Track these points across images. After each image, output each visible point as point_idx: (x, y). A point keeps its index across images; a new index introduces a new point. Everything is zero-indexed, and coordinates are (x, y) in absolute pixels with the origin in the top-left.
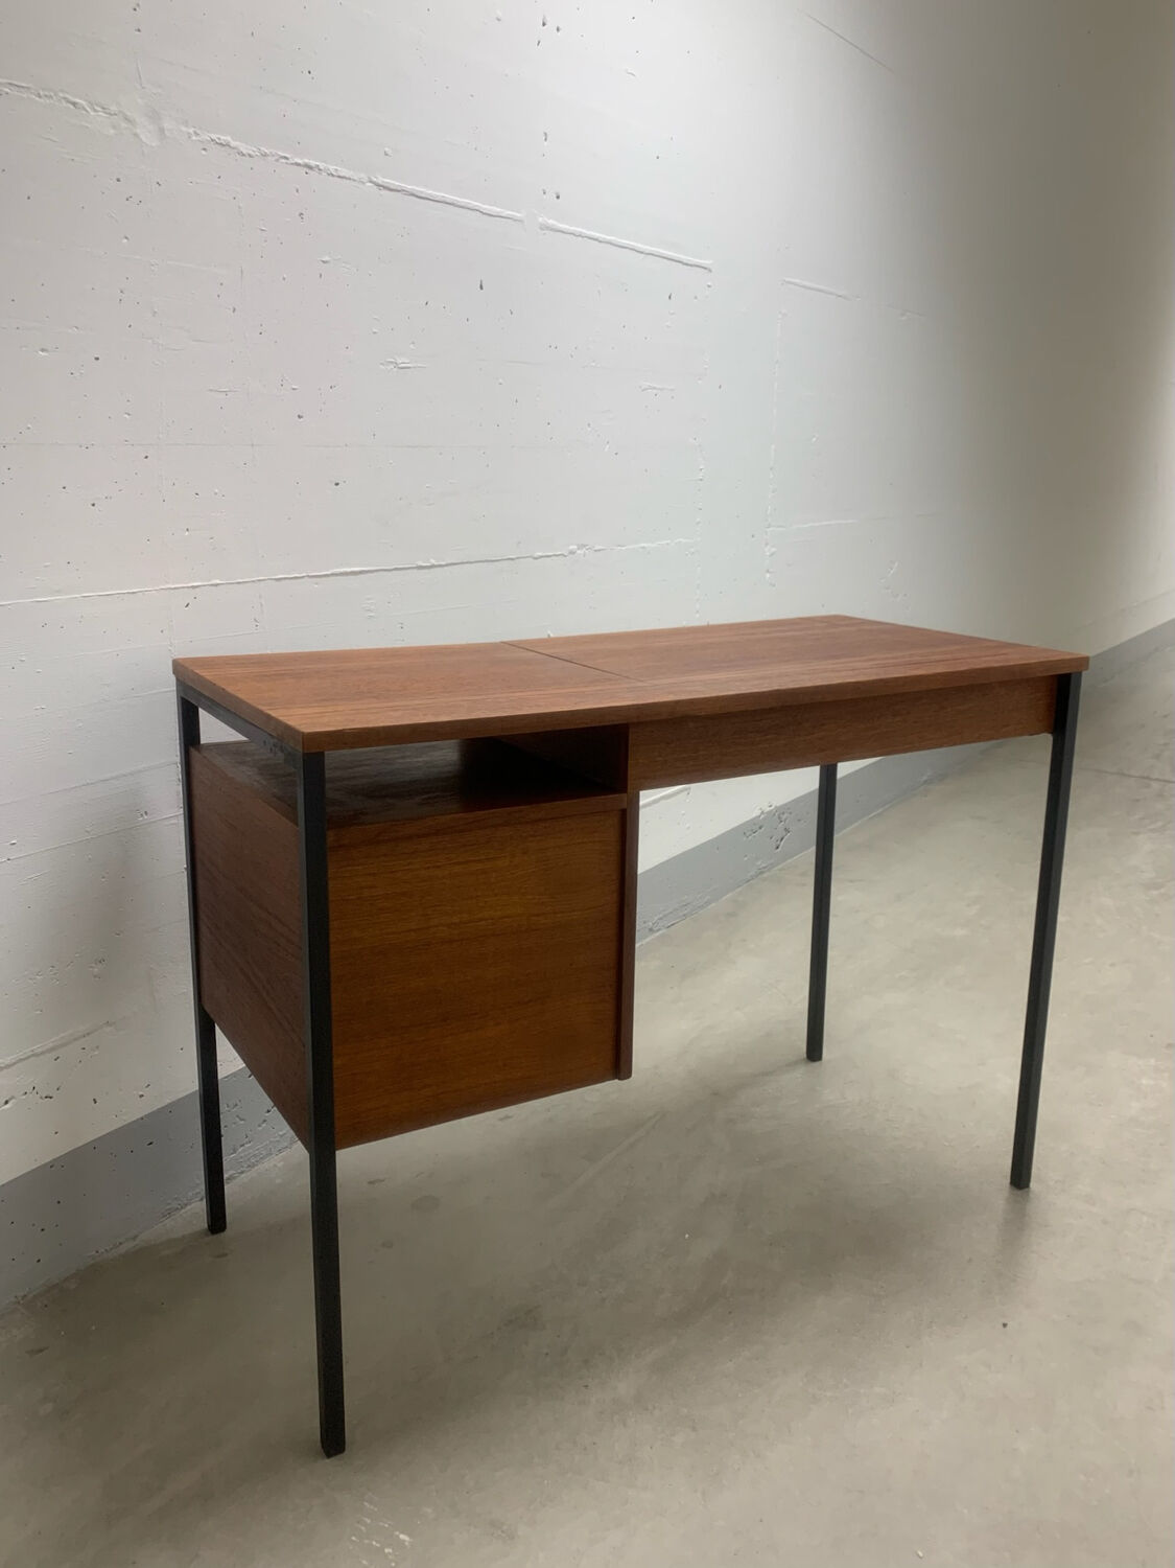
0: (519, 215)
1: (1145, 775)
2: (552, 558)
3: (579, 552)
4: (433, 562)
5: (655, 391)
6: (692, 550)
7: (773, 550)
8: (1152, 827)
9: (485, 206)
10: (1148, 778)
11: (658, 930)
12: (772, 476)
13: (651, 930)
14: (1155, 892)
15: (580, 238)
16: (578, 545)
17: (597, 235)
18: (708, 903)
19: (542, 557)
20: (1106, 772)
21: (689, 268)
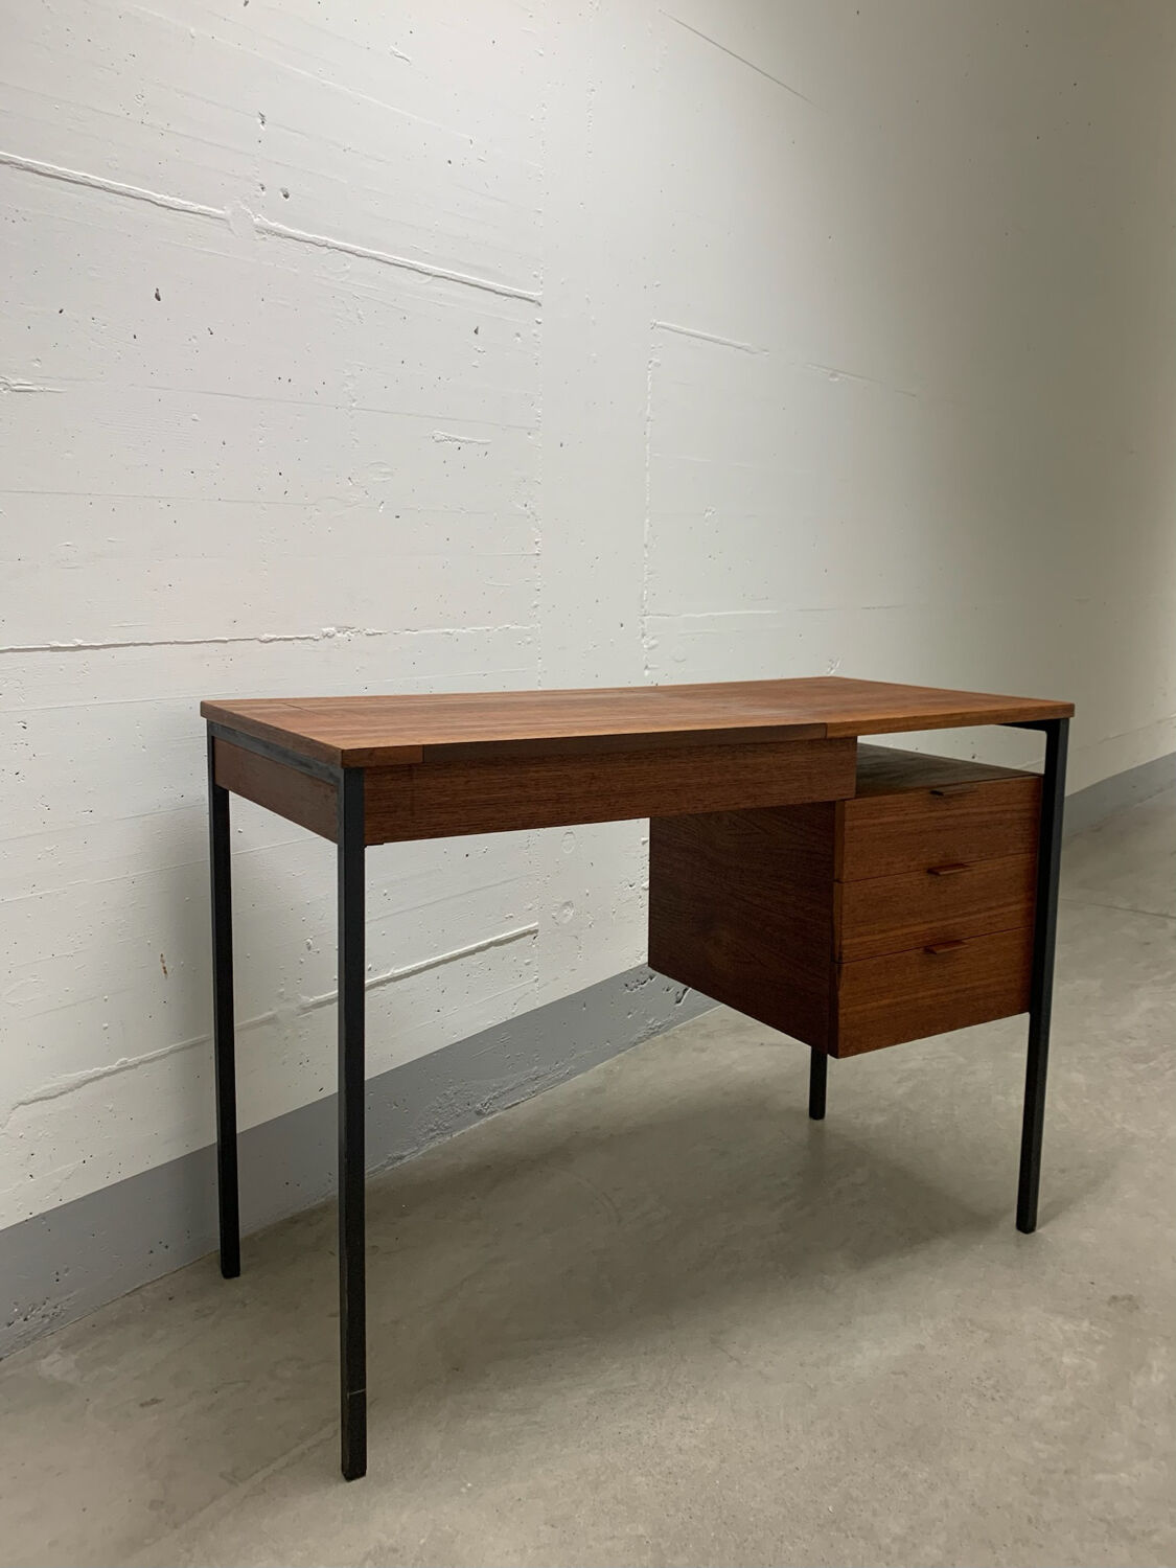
0: (220, 212)
1: (1164, 912)
2: (294, 641)
3: (339, 635)
4: (80, 642)
5: (458, 444)
6: (529, 639)
7: (653, 642)
8: (1158, 978)
9: (159, 196)
10: (1166, 916)
11: (492, 1113)
12: (646, 555)
13: (479, 1113)
14: (1142, 1067)
15: (325, 250)
16: (337, 627)
17: (353, 247)
18: (570, 1075)
19: (275, 639)
20: (1116, 908)
21: (505, 298)
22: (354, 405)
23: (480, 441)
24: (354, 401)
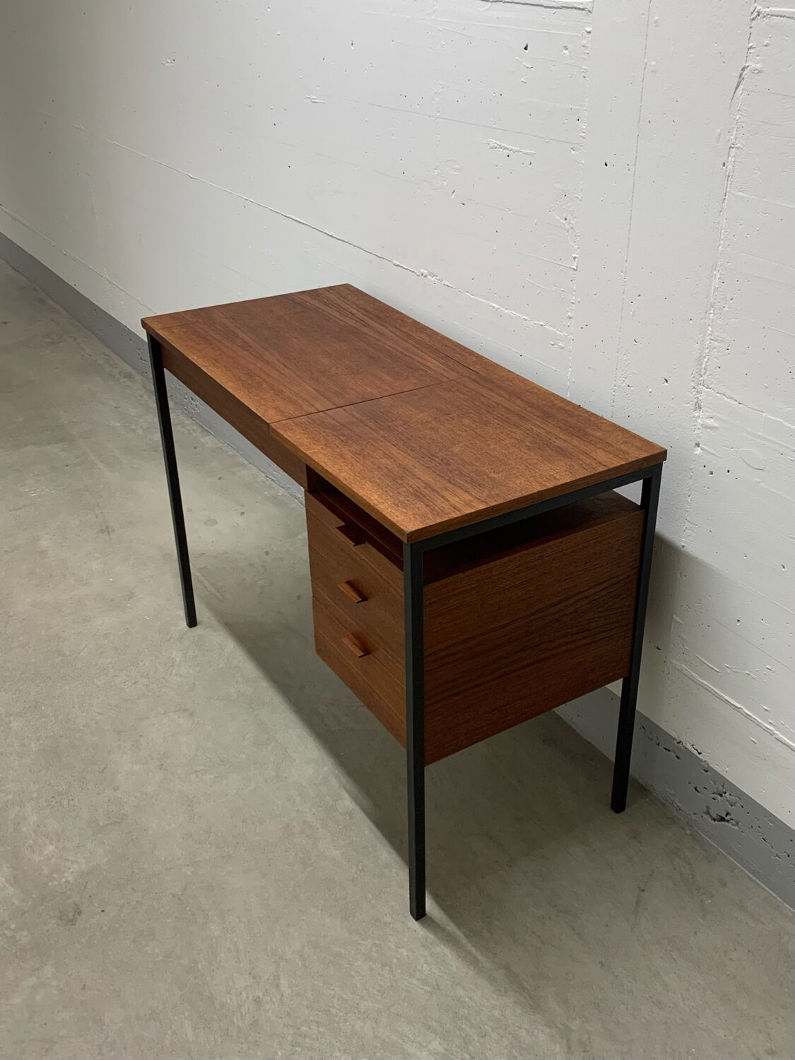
2: (408, 271)
5: (507, 152)
21: (555, 10)
22: (438, 115)
23: (524, 151)
24: (439, 112)
